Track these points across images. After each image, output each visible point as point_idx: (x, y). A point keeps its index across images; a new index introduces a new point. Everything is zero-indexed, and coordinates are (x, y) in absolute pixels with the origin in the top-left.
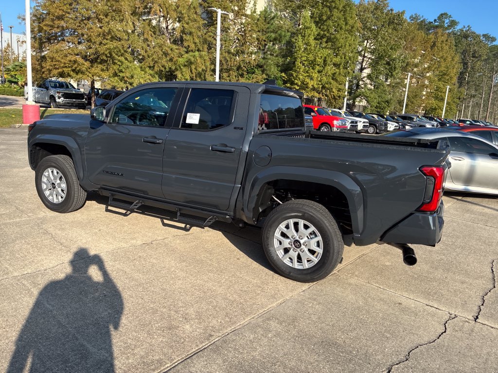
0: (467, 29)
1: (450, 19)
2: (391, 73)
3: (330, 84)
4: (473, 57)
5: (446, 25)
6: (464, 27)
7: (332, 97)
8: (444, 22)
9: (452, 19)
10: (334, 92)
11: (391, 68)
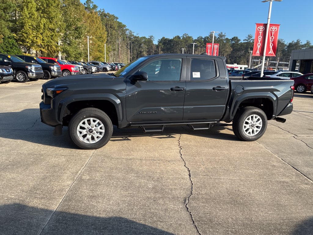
0: (103, 11)
1: (93, 4)
2: (80, 36)
3: (51, 42)
4: (111, 28)
5: (91, 7)
6: (101, 10)
7: (52, 51)
8: (90, 5)
9: (94, 4)
10: (53, 48)
11: (79, 33)
